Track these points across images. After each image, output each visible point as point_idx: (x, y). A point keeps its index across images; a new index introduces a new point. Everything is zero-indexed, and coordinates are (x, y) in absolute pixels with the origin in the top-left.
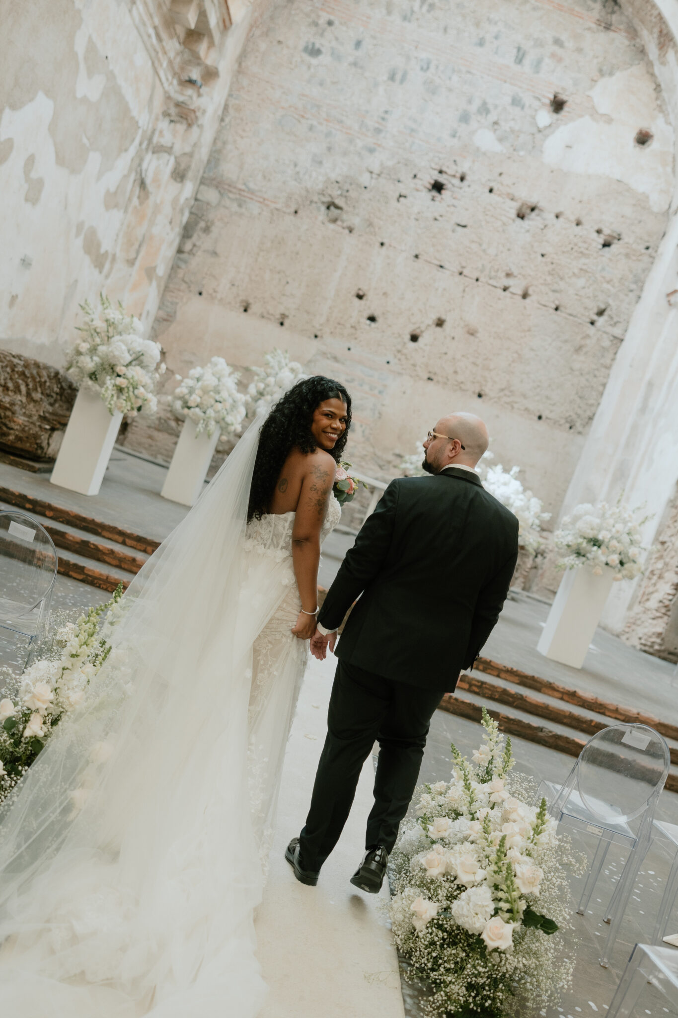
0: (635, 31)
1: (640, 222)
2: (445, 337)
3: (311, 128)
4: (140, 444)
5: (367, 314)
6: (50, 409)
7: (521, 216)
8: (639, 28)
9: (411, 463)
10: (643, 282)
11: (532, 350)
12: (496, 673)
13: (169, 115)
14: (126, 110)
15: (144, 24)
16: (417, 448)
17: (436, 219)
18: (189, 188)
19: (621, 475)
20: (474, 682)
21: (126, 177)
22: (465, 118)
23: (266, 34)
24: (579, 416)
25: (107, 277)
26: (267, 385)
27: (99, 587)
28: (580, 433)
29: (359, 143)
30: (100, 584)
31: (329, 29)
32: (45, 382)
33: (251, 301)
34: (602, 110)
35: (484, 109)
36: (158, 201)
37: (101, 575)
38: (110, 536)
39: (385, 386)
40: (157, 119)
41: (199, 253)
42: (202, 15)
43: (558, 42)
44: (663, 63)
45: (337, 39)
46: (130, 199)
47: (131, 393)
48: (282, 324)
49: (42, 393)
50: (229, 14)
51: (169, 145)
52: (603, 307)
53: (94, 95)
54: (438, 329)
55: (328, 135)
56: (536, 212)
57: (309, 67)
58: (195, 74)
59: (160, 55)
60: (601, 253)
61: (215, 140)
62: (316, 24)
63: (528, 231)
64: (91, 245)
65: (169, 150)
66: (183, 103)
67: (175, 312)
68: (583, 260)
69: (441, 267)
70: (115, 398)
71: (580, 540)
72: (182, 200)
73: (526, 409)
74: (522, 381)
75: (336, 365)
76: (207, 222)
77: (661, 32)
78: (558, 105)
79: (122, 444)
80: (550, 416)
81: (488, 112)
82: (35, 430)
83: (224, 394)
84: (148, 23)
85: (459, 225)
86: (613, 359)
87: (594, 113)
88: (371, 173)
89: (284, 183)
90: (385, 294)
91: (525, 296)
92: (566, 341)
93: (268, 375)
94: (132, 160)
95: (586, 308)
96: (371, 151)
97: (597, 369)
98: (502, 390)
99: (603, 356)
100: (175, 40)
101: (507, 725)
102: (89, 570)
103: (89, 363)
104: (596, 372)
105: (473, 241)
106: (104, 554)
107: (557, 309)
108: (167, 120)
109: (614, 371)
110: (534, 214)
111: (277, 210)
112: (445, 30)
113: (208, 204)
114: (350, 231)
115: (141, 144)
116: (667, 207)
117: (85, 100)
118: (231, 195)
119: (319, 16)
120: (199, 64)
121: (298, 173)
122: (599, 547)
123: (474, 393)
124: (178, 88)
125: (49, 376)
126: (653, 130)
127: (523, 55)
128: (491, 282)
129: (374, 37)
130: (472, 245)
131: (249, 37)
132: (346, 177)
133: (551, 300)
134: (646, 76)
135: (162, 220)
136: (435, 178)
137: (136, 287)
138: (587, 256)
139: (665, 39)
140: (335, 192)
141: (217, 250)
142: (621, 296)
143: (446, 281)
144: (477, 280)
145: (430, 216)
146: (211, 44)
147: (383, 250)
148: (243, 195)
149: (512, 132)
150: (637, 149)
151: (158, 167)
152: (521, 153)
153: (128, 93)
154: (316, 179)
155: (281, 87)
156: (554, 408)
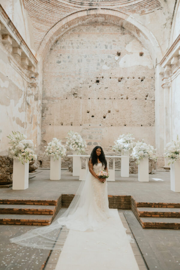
0: (130, 32)
1: (148, 73)
2: (112, 115)
3: (64, 79)
4: (46, 166)
5: (91, 116)
6: (9, 168)
7: (120, 81)
8: (131, 32)
9: (114, 148)
10: (154, 86)
11: (134, 110)
12: (166, 207)
13: (30, 87)
14: (17, 88)
15: (15, 67)
16: (114, 143)
17: (100, 89)
18: (40, 102)
19: (168, 132)
20: (161, 214)
21: (23, 104)
22: (98, 64)
23: (47, 62)
24: (151, 122)
26: (70, 141)
27: (27, 225)
28: (153, 126)
29: (76, 78)
30: (27, 224)
31: (61, 56)
32: (5, 161)
33: (63, 122)
34: (129, 52)
35: (102, 61)
36: (33, 107)
37: (26, 220)
38: (29, 203)
39: (101, 131)
40: (27, 88)
41: (47, 115)
42: (30, 61)
43: (114, 41)
44: (140, 37)
45: (63, 58)
46: (26, 108)
47: (27, 156)
48: (72, 125)
49: (5, 164)
50: (36, 60)
51: (32, 93)
52: (147, 94)
53: (7, 86)
54: (109, 113)
55: (68, 79)
56: (123, 79)
57: (59, 66)
58: (33, 76)
59: (22, 73)
60: (142, 82)
61: (43, 89)
62: (58, 56)
63: (122, 84)
64: (19, 122)
65: (32, 94)
66: (32, 83)
67: (46, 131)
68: (138, 86)
69: (105, 99)
70: (23, 159)
71: (172, 154)
72: (39, 105)
73: (138, 125)
74: (134, 118)
75: (88, 130)
76: (46, 108)
77: (136, 30)
78: (119, 54)
79: (42, 167)
80: (144, 124)
81: (103, 61)
82: (5, 175)
83: (58, 147)
84: (16, 66)
85: (106, 88)
86: (154, 106)
87: (128, 53)
88: (81, 84)
89: (62, 93)
90: (94, 110)
91: (127, 99)
92: (141, 105)
93: (70, 138)
94: (23, 99)
95: (143, 96)
96: (79, 79)
97: (151, 109)
98: (130, 122)
99: (151, 106)
100: (25, 70)
101: (179, 227)
102: (22, 220)
103: (13, 152)
104: (151, 110)
105: (110, 91)
106: (27, 211)
107: (136, 99)
108: (29, 88)
109: (155, 108)
110: (122, 80)
111: (62, 99)
112: (87, 47)
113: (45, 104)
114: (81, 98)
115: (24, 95)
116: (153, 67)
117: (4, 88)
118: (50, 100)
119: (58, 55)
120: (33, 73)
121: (64, 90)
122: (178, 154)
123: (123, 125)
124: (30, 80)
125: (6, 159)
126: (143, 52)
127: (107, 46)
128: (118, 98)
129: (71, 55)
130: (111, 91)
131: (43, 64)
132: (76, 86)
133: (134, 97)
134: (137, 41)
135: (35, 111)
136: (96, 79)
137: (34, 128)
138: (139, 84)
139: (138, 31)
140: (74, 91)
141: (51, 113)
142: (150, 90)
143: (107, 102)
144: (115, 99)
145: (98, 88)
146: (34, 68)
147: (90, 100)
148: (53, 99)
149: (111, 63)
150: (141, 57)
151: (31, 99)
152: (114, 67)
153: (17, 84)
154: (69, 89)
155: (54, 72)
156: (144, 122)
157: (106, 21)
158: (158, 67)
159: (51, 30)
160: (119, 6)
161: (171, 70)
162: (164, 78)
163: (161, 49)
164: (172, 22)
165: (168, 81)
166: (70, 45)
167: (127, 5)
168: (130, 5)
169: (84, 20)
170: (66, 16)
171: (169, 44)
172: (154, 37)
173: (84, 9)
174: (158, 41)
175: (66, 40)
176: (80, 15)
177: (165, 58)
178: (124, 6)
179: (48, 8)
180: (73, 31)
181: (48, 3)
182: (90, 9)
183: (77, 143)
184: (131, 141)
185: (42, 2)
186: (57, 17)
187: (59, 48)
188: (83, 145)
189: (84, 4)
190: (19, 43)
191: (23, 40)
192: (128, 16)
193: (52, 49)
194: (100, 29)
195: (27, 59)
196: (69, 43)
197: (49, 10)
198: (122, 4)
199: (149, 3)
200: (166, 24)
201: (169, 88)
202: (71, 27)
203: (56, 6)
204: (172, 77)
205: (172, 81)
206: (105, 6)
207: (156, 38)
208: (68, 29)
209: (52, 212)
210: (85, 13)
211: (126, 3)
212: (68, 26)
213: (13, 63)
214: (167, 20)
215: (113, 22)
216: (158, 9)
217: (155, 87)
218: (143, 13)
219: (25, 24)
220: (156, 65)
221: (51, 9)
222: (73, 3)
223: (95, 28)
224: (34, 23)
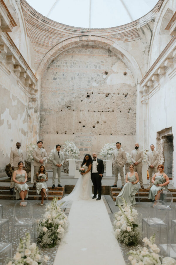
0: (116, 55)
1: (131, 89)
2: (100, 125)
3: (59, 94)
5: (82, 126)
7: (107, 96)
11: (118, 121)
14: (22, 104)
15: (21, 87)
18: (39, 113)
21: (26, 116)
22: (89, 82)
23: (45, 79)
24: (133, 131)
25: (27, 137)
26: (67, 148)
28: (134, 135)
29: (70, 93)
31: (57, 74)
33: (58, 131)
35: (92, 79)
36: (33, 118)
39: (91, 139)
40: (28, 103)
41: (45, 125)
42: (32, 81)
43: (102, 62)
44: (124, 59)
45: (59, 75)
46: (28, 120)
48: (66, 133)
50: (36, 79)
51: (33, 106)
52: (130, 108)
53: (16, 104)
54: (98, 124)
55: (63, 94)
56: (109, 94)
57: (55, 82)
58: (33, 92)
59: (26, 91)
60: (125, 98)
61: (41, 102)
62: (54, 74)
63: (109, 99)
64: (23, 132)
65: (32, 108)
66: (32, 98)
67: (43, 139)
68: (122, 101)
69: (94, 111)
72: (38, 116)
73: (122, 134)
74: (119, 128)
75: (80, 138)
76: (44, 118)
78: (106, 73)
81: (93, 79)
85: (95, 102)
86: (136, 118)
87: (114, 72)
88: (74, 98)
89: (57, 106)
90: (85, 120)
91: (113, 111)
92: (125, 117)
94: (26, 112)
95: (126, 110)
96: (73, 94)
97: (133, 121)
98: (115, 131)
99: (133, 118)
100: (28, 87)
107: (120, 112)
108: (30, 102)
109: (136, 120)
111: (57, 110)
112: (79, 67)
113: (43, 115)
114: (74, 111)
115: (27, 109)
116: (135, 85)
117: (14, 106)
118: (47, 112)
119: (54, 72)
120: (33, 90)
121: (59, 103)
123: (110, 134)
124: (31, 96)
126: (127, 72)
127: (96, 66)
128: (106, 111)
129: (66, 73)
130: (99, 105)
131: (42, 81)
132: (69, 100)
133: (119, 110)
134: (122, 62)
135: (35, 121)
136: (87, 94)
137: (34, 136)
138: (123, 100)
139: (122, 55)
140: (68, 104)
141: (48, 123)
142: (133, 105)
143: (96, 114)
144: (102, 111)
145: (89, 102)
146: (35, 85)
147: (82, 112)
148: (50, 111)
149: (99, 81)
150: (125, 76)
151: (31, 112)
152: (102, 84)
153: (22, 101)
154: (63, 103)
155: (51, 88)
156: (127, 132)
157: (96, 45)
158: (138, 85)
159: (49, 52)
160: (107, 34)
161: (148, 90)
162: (143, 96)
163: (141, 71)
164: (149, 51)
165: (146, 98)
166: (65, 64)
167: (113, 33)
168: (116, 34)
169: (77, 44)
170: (62, 41)
171: (147, 68)
172: (136, 61)
173: (77, 35)
174: (138, 64)
175: (61, 60)
176: (74, 40)
177: (143, 81)
178: (111, 34)
179: (47, 34)
180: (67, 52)
181: (47, 31)
182: (82, 36)
183: (72, 150)
184: (114, 149)
185: (42, 31)
186: (54, 41)
187: (55, 67)
188: (77, 152)
189: (77, 31)
190: (25, 69)
191: (28, 66)
192: (114, 42)
193: (49, 68)
194: (90, 51)
195: (30, 79)
196: (64, 63)
197: (48, 37)
198: (109, 32)
199: (131, 34)
200: (145, 51)
201: (147, 104)
202: (66, 49)
203: (54, 33)
204: (149, 95)
205: (149, 99)
206: (95, 33)
207: (137, 62)
208: (63, 51)
209: (61, 193)
210: (78, 39)
211: (112, 32)
212: (63, 49)
213: (20, 85)
214: (145, 48)
215: (101, 46)
216: (138, 39)
217: (137, 102)
218: (126, 40)
219: (27, 49)
220: (138, 84)
221: (50, 35)
222: (68, 31)
223: (86, 51)
224: (35, 47)
